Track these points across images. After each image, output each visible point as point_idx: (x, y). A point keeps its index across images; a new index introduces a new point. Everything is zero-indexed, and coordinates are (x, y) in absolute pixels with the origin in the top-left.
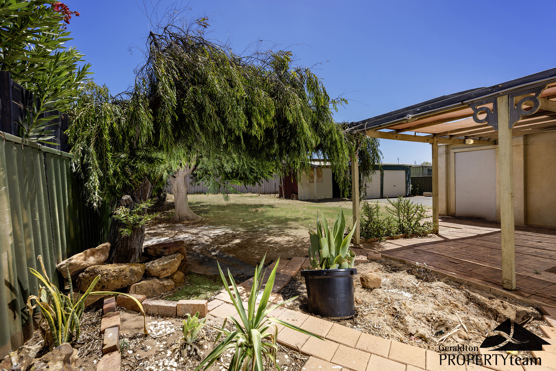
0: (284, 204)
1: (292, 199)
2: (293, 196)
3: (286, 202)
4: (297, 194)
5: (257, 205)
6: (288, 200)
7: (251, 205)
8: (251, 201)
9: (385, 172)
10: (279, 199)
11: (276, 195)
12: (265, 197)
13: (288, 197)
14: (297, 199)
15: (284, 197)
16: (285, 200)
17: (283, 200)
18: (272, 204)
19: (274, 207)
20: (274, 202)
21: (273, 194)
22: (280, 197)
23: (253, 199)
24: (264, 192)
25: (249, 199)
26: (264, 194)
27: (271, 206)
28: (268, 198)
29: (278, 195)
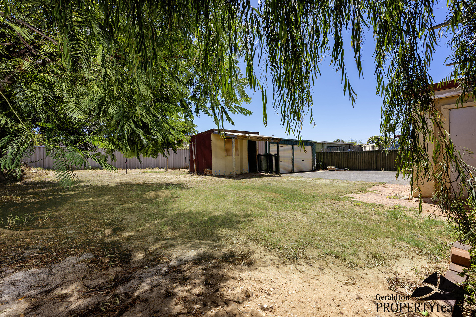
0: (197, 182)
1: (205, 175)
2: (207, 171)
3: (199, 179)
4: (211, 168)
5: (160, 184)
6: (201, 176)
7: (152, 185)
8: (155, 178)
9: (296, 147)
10: (190, 175)
11: (186, 170)
12: (173, 173)
13: (200, 172)
14: (211, 175)
15: (195, 173)
16: (198, 176)
17: (195, 176)
18: (181, 182)
19: (185, 188)
20: (185, 179)
21: (183, 168)
22: (192, 172)
23: (158, 175)
24: (173, 167)
25: (153, 175)
26: (173, 169)
27: (180, 186)
28: (177, 173)
29: (189, 170)
